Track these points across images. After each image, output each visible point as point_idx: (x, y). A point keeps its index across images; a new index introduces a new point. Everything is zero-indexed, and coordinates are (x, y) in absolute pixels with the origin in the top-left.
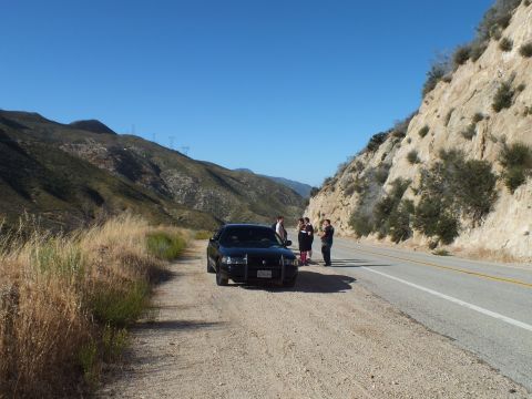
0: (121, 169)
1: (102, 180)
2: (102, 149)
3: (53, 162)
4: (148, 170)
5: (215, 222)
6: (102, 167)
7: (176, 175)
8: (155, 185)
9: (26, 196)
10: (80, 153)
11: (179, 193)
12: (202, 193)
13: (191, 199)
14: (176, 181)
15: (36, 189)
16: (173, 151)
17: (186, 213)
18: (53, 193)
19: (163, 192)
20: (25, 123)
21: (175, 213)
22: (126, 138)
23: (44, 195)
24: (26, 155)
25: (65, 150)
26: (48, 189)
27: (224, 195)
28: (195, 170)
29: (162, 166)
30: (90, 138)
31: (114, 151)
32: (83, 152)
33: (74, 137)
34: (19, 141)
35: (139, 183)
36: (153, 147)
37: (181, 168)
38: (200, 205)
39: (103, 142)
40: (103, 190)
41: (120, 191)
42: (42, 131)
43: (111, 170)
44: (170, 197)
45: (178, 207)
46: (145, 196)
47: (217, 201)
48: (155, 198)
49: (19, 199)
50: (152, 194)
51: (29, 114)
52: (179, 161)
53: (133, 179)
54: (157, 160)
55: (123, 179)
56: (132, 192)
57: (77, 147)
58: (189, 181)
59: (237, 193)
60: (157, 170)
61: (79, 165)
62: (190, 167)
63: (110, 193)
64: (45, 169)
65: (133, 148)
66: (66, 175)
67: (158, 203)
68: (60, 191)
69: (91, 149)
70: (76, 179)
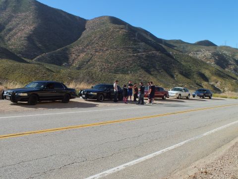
0: (218, 63)
1: (206, 69)
2: (208, 54)
3: (185, 61)
4: (232, 63)
6: (208, 62)
9: (172, 76)
10: (198, 56)
15: (176, 73)
18: (184, 76)
20: (175, 45)
22: (221, 47)
23: (180, 76)
24: (173, 58)
25: (191, 55)
26: (181, 73)
30: (203, 49)
31: (214, 55)
32: (200, 56)
33: (195, 49)
34: (171, 53)
35: (227, 70)
39: (209, 51)
40: (207, 73)
41: (215, 74)
42: (182, 47)
43: (212, 63)
46: (229, 76)
48: (235, 77)
49: (169, 78)
50: (233, 75)
51: (177, 40)
53: (223, 67)
55: (219, 68)
56: (222, 74)
57: (197, 54)
61: (196, 61)
63: (210, 75)
64: (181, 64)
65: (225, 52)
66: (190, 67)
68: (187, 74)
69: (204, 54)
70: (194, 69)
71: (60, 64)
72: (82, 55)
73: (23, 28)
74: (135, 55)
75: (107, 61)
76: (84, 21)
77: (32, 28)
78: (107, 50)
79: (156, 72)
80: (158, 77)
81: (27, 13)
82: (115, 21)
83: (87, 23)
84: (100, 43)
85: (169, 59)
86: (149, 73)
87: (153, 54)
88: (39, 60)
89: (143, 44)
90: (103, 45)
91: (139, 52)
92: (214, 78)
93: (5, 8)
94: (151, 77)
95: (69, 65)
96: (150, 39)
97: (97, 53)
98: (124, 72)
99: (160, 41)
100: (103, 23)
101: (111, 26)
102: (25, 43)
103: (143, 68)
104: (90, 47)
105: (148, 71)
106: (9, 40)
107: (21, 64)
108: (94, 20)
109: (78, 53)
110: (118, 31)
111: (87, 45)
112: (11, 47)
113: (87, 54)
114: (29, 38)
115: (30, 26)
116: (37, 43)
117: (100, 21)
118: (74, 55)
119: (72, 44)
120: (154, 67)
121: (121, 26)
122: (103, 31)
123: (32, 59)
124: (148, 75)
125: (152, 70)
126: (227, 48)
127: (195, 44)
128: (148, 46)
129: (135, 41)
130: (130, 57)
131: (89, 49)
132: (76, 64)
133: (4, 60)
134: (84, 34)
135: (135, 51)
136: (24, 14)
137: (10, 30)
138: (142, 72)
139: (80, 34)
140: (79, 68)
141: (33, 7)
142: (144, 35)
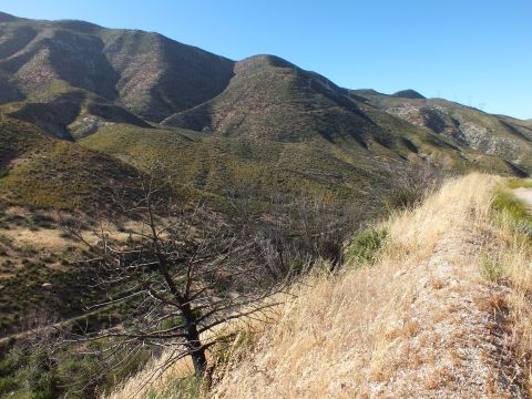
0: (428, 124)
1: (415, 133)
2: (415, 110)
3: (382, 122)
4: (450, 124)
5: (504, 164)
6: (414, 123)
7: (473, 127)
8: (454, 135)
9: (364, 145)
10: (399, 114)
11: (474, 141)
12: (494, 140)
13: (484, 145)
14: (472, 131)
15: (370, 141)
16: (471, 108)
17: (479, 157)
18: (381, 143)
19: (461, 140)
21: (470, 157)
22: (433, 100)
23: (375, 144)
25: (390, 113)
26: (377, 140)
27: (514, 142)
28: (489, 122)
29: (461, 120)
30: (407, 102)
31: (424, 111)
32: (402, 113)
33: (395, 103)
34: (361, 109)
35: (441, 134)
36: (455, 106)
37: (477, 121)
38: (492, 151)
39: (416, 105)
40: (415, 140)
41: (427, 141)
42: (375, 101)
43: (421, 125)
44: (465, 144)
45: (473, 152)
46: (446, 144)
47: (508, 147)
48: (454, 145)
49: (360, 148)
50: (451, 142)
51: (367, 90)
52: (475, 115)
53: (438, 131)
54: (456, 116)
55: (430, 131)
56: (436, 141)
57: (397, 110)
58: (483, 131)
59: (528, 139)
60: (457, 123)
61: (398, 122)
62: (484, 120)
63: (420, 142)
64: (376, 126)
65: (438, 108)
66: (390, 130)
67: (456, 148)
68: (385, 142)
69: (407, 111)
70: (396, 133)
71: (200, 130)
72: (230, 115)
73: (143, 76)
74: (309, 112)
75: (267, 123)
76: (230, 64)
77: (156, 75)
78: (266, 106)
79: (339, 139)
80: (344, 146)
81: (150, 54)
82: (277, 62)
83: (236, 67)
84: (256, 96)
85: (359, 118)
86: (331, 140)
87: (334, 110)
88: (169, 123)
89: (319, 96)
90: (262, 99)
91: (314, 108)
92: (426, 147)
93: (119, 49)
94: (334, 147)
95: (212, 130)
96: (328, 88)
97: (252, 112)
98: (293, 139)
99: (344, 91)
100: (259, 66)
101: (272, 70)
102: (148, 98)
103: (321, 132)
104: (242, 102)
105: (327, 136)
106: (126, 95)
107: (146, 130)
108: (245, 62)
109: (224, 112)
110: (283, 78)
111: (238, 100)
112: (128, 106)
113: (238, 113)
114: (153, 91)
115: (154, 72)
116: (165, 98)
117: (255, 62)
118: (218, 115)
119: (215, 99)
120: (337, 131)
121: (287, 69)
122: (259, 77)
123: (158, 122)
124: (329, 144)
125: (334, 135)
126: (442, 102)
127: (393, 96)
128: (326, 99)
129: (307, 91)
130: (301, 116)
131: (240, 105)
132: (222, 129)
133: (121, 125)
134: (233, 83)
135: (309, 106)
136: (145, 55)
137: (126, 80)
138: (319, 139)
139: (226, 83)
140: (227, 135)
141: (157, 45)
142: (320, 82)
